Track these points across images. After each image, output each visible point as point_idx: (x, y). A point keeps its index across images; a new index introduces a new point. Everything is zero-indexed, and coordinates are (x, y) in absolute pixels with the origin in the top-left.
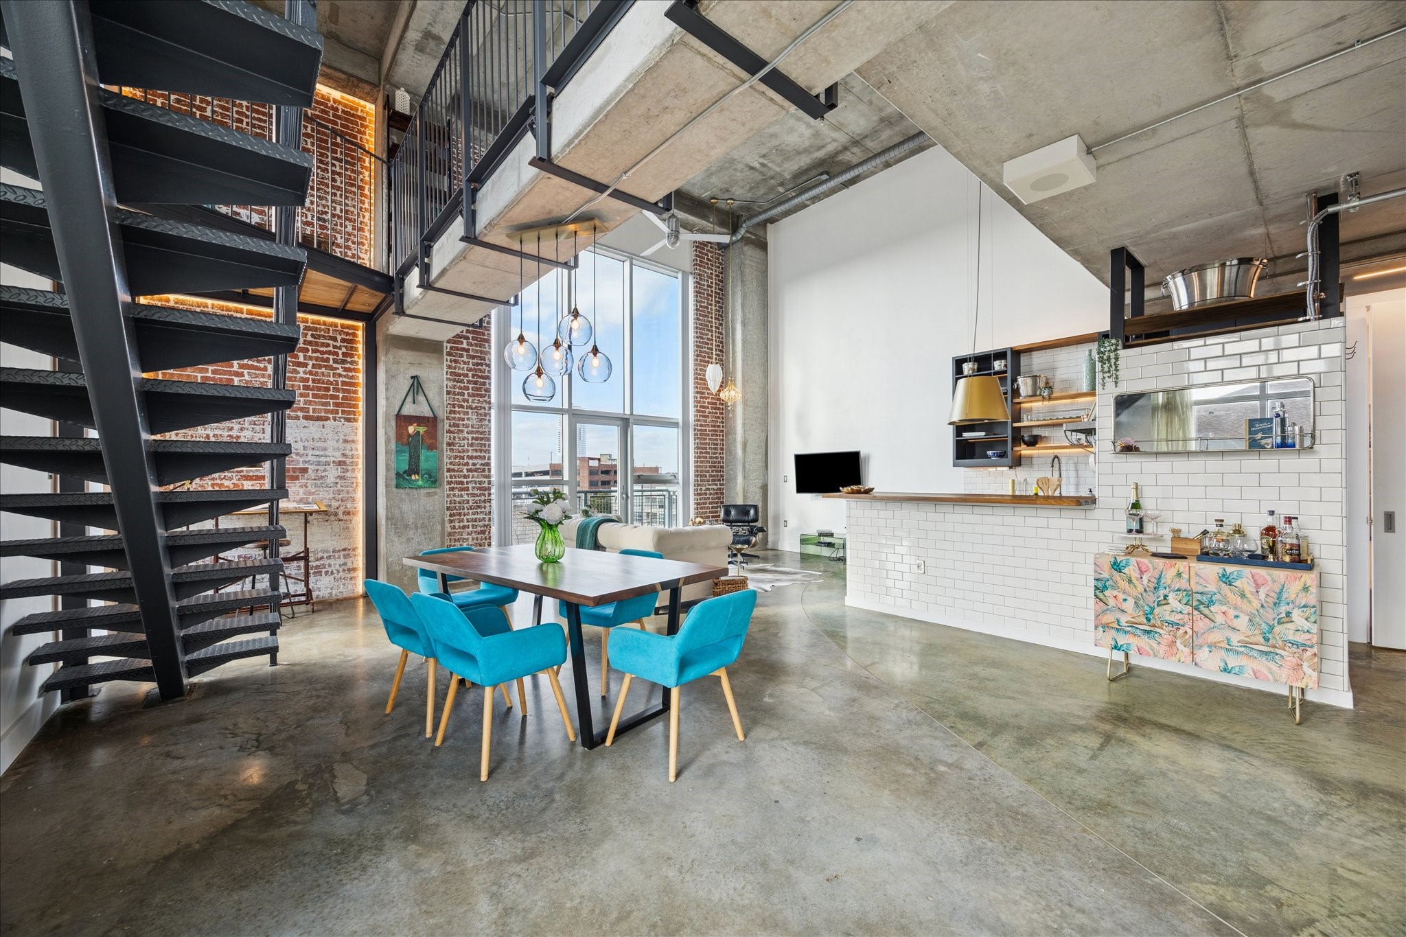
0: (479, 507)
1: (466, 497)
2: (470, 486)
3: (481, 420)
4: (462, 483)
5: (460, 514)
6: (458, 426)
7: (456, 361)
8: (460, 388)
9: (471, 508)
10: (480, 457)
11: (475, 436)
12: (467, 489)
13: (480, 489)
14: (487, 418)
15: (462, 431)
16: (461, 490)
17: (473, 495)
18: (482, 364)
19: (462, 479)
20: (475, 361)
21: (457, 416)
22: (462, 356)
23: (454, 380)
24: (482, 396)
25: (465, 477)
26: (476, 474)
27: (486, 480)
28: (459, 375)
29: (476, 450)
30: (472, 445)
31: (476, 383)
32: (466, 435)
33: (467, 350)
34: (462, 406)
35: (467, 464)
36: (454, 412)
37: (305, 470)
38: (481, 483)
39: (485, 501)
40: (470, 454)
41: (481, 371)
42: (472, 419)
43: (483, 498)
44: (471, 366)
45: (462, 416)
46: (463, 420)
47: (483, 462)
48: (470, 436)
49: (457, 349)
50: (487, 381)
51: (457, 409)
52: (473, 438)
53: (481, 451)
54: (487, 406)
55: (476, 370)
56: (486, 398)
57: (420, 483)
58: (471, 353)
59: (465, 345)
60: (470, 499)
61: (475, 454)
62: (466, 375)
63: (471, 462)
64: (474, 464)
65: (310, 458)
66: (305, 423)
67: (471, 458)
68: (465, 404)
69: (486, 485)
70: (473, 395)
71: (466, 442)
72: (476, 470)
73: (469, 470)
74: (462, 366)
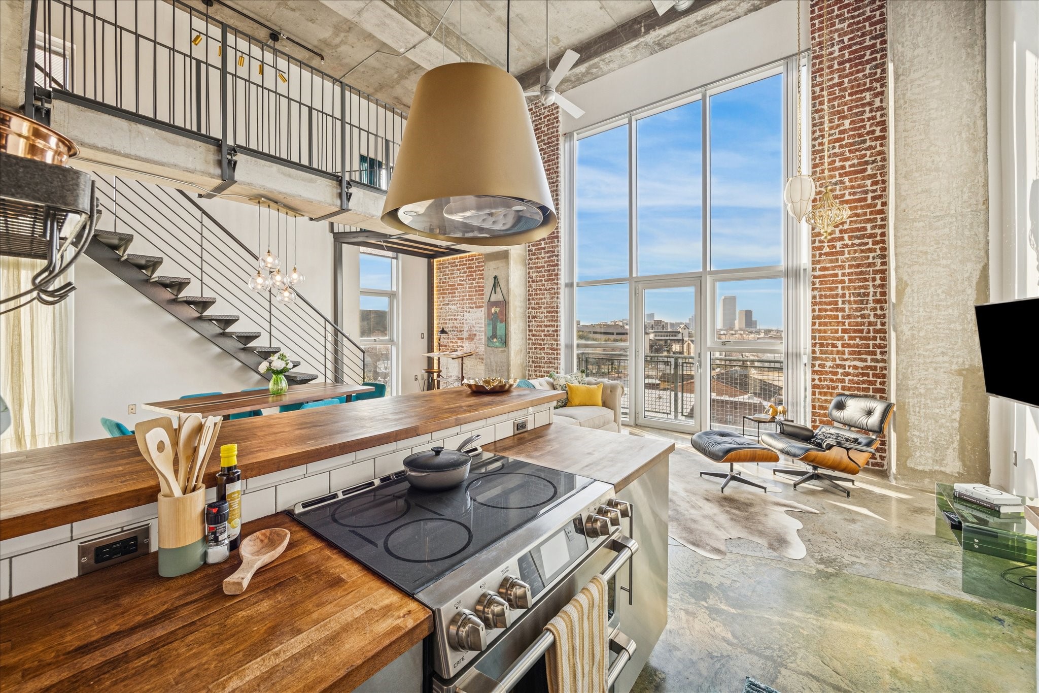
0: (551, 363)
1: (543, 355)
2: (546, 347)
3: (552, 298)
4: (541, 344)
5: (540, 367)
6: (538, 304)
7: (538, 258)
8: (540, 277)
9: (546, 363)
10: (552, 326)
11: (548, 310)
12: (544, 349)
13: (551, 349)
14: (556, 296)
15: (541, 307)
16: (541, 349)
17: (548, 354)
18: (552, 256)
19: (541, 342)
20: (549, 255)
21: (539, 297)
22: (541, 253)
23: (537, 272)
24: (553, 280)
25: (543, 340)
26: (549, 338)
27: (555, 343)
28: (539, 267)
29: (549, 321)
30: (546, 317)
31: (549, 271)
32: (543, 310)
33: (544, 248)
34: (541, 290)
35: (544, 331)
36: (536, 294)
37: (475, 335)
38: (552, 345)
39: (554, 359)
40: (546, 323)
41: (552, 261)
42: (547, 298)
43: (553, 356)
44: (546, 259)
45: (541, 296)
46: (542, 299)
47: (554, 329)
48: (545, 311)
49: (539, 249)
50: (556, 268)
51: (538, 292)
52: (547, 312)
53: (552, 321)
54: (555, 287)
55: (549, 261)
56: (555, 281)
57: (497, 344)
58: (546, 250)
59: (543, 245)
60: (546, 356)
61: (549, 323)
62: (543, 267)
63: (546, 329)
64: (548, 331)
65: (477, 329)
66: (475, 309)
67: (546, 326)
68: (543, 288)
69: (555, 347)
70: (548, 280)
71: (543, 315)
72: (549, 335)
73: (545, 335)
74: (541, 261)
